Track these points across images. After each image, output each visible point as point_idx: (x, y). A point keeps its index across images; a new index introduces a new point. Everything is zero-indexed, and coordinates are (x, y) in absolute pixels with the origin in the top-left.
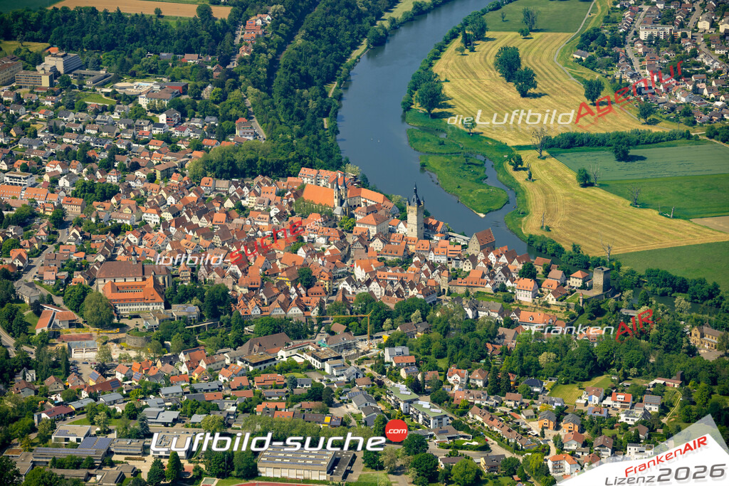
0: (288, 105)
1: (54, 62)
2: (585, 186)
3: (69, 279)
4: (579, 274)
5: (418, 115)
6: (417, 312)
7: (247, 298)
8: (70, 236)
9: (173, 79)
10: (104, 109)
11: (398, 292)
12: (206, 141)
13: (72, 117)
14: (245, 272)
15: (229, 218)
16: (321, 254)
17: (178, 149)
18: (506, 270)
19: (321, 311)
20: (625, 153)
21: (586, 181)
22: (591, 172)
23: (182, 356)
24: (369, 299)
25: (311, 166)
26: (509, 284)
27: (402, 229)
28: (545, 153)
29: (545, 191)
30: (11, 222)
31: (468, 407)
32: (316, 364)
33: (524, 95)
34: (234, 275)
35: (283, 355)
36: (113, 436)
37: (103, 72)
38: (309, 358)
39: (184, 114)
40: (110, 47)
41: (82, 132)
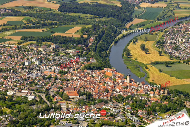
0: (100, 55)
1: (53, 46)
2: (160, 72)
3: (59, 90)
4: (162, 90)
5: (125, 57)
6: (130, 98)
7: (95, 95)
8: (59, 82)
9: (77, 50)
10: (64, 56)
11: (126, 94)
12: (84, 62)
13: (57, 57)
14: (94, 89)
15: (90, 78)
16: (110, 86)
17: (79, 64)
18: (147, 90)
19: (111, 98)
20: (168, 65)
21: (160, 71)
22: (161, 69)
23: (83, 107)
24: (120, 95)
25: (106, 68)
26: (148, 92)
27: (126, 81)
28: (152, 65)
29: (152, 73)
30: (47, 79)
31: (143, 118)
32: (111, 109)
33: (146, 53)
34: (92, 90)
35: (104, 107)
36: (71, 123)
37: (63, 48)
38: (109, 107)
39: (80, 57)
40: (64, 43)
41: (59, 60)
